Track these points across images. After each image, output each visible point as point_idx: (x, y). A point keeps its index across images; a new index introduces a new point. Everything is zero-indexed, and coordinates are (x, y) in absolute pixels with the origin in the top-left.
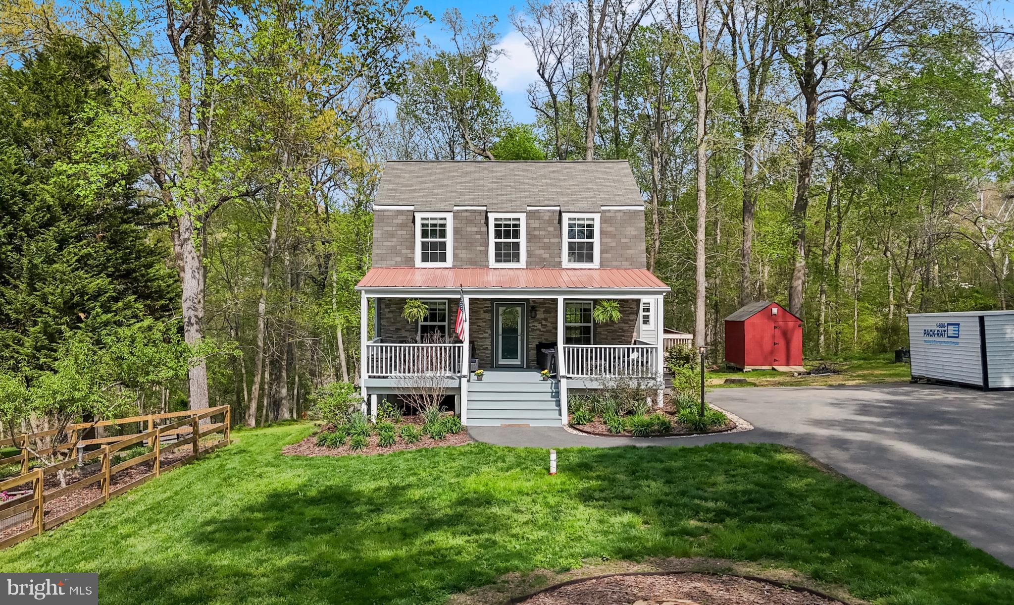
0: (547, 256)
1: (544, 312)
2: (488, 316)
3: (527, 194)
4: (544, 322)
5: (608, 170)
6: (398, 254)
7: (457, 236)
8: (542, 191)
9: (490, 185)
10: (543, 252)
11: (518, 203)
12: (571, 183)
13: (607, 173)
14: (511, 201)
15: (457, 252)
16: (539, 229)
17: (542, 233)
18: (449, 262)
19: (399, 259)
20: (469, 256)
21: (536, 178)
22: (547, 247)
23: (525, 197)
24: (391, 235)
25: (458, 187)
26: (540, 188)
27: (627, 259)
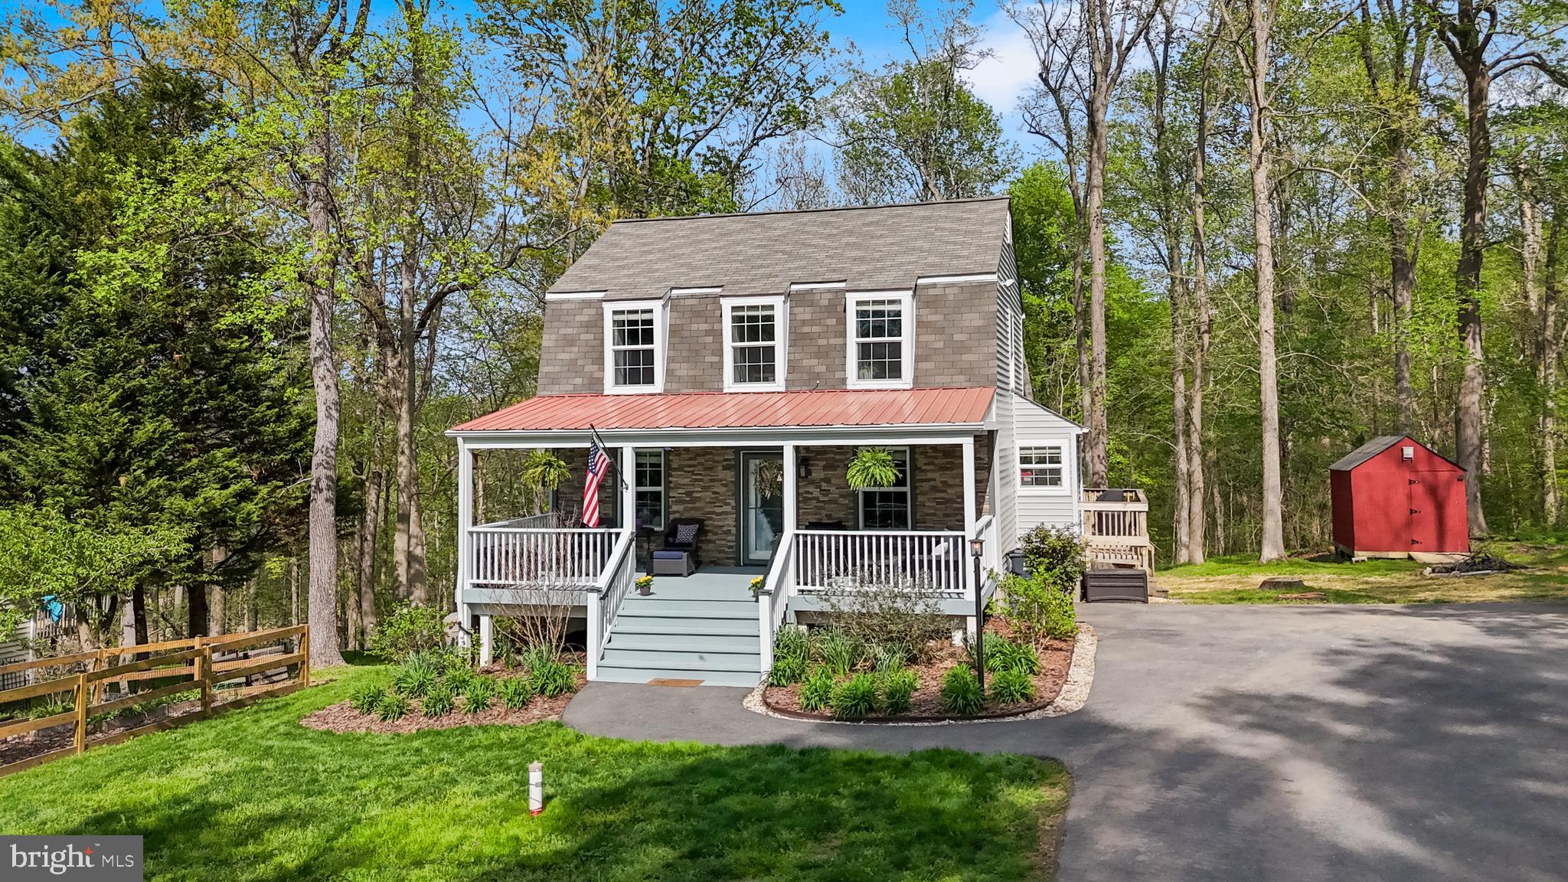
0: (822, 369)
1: (825, 468)
2: (729, 476)
3: (803, 263)
4: (824, 486)
5: (965, 215)
6: (579, 373)
7: (676, 340)
8: (832, 257)
9: (751, 252)
10: (814, 362)
11: (777, 280)
12: (890, 240)
13: (961, 219)
14: (769, 276)
15: (673, 366)
16: (811, 322)
17: (815, 329)
18: (659, 385)
19: (579, 381)
20: (691, 373)
21: (834, 235)
22: (822, 354)
23: (796, 269)
24: (570, 342)
25: (699, 257)
26: (831, 252)
27: (961, 372)
